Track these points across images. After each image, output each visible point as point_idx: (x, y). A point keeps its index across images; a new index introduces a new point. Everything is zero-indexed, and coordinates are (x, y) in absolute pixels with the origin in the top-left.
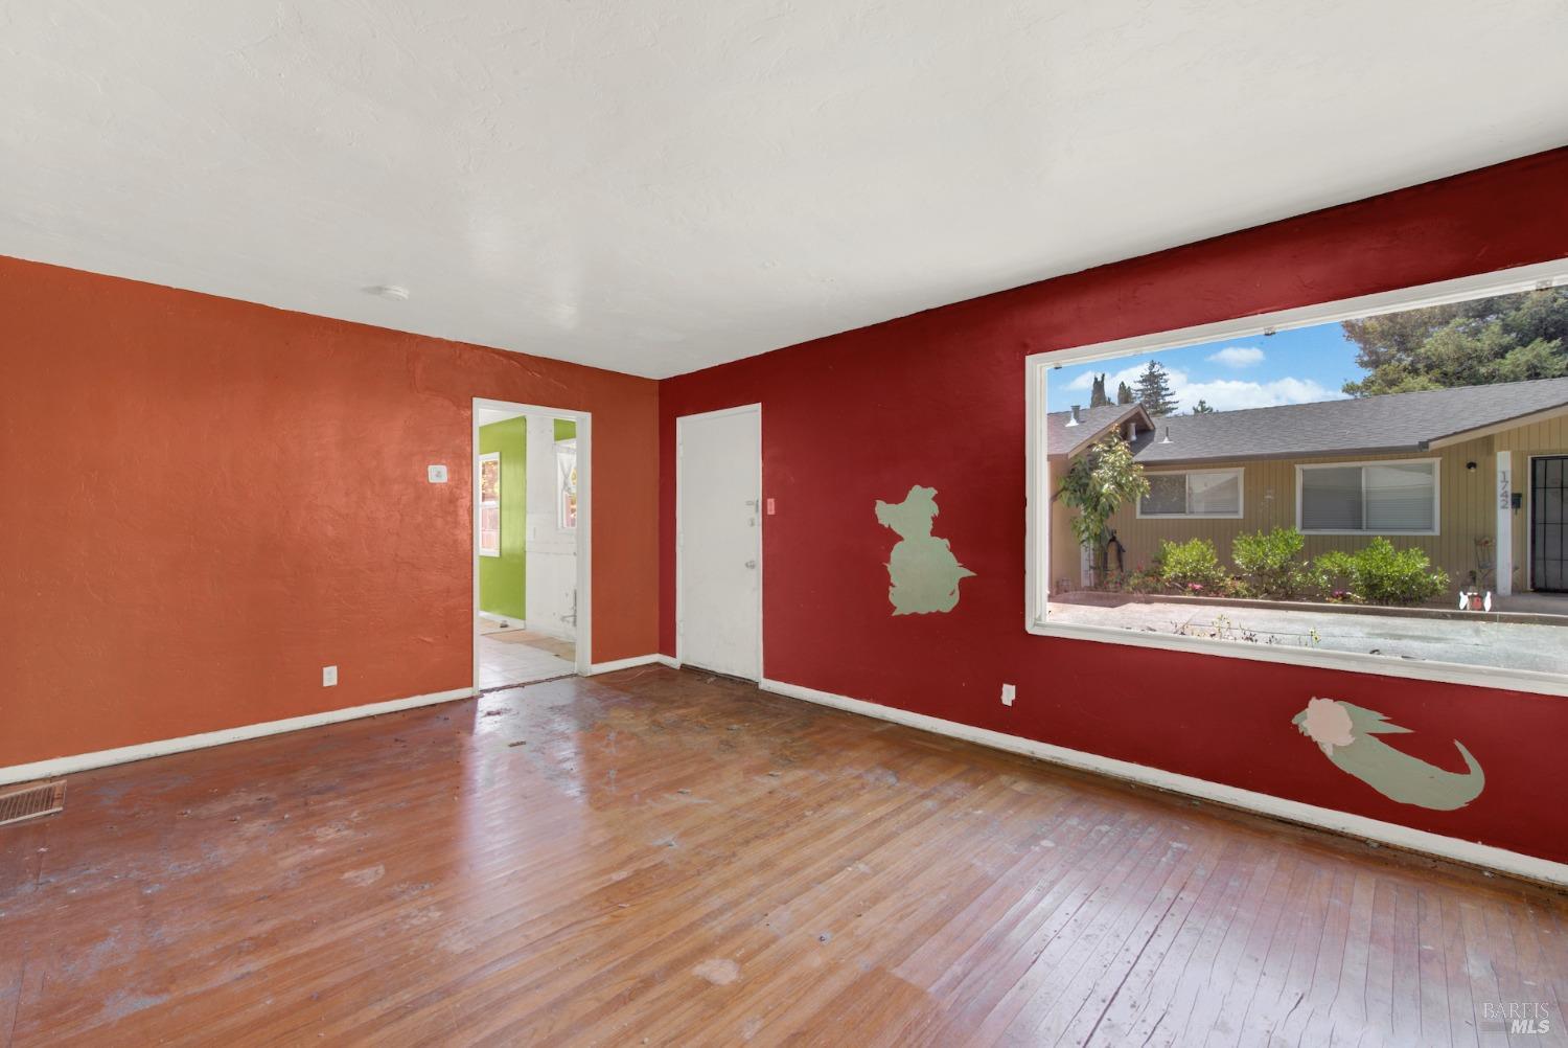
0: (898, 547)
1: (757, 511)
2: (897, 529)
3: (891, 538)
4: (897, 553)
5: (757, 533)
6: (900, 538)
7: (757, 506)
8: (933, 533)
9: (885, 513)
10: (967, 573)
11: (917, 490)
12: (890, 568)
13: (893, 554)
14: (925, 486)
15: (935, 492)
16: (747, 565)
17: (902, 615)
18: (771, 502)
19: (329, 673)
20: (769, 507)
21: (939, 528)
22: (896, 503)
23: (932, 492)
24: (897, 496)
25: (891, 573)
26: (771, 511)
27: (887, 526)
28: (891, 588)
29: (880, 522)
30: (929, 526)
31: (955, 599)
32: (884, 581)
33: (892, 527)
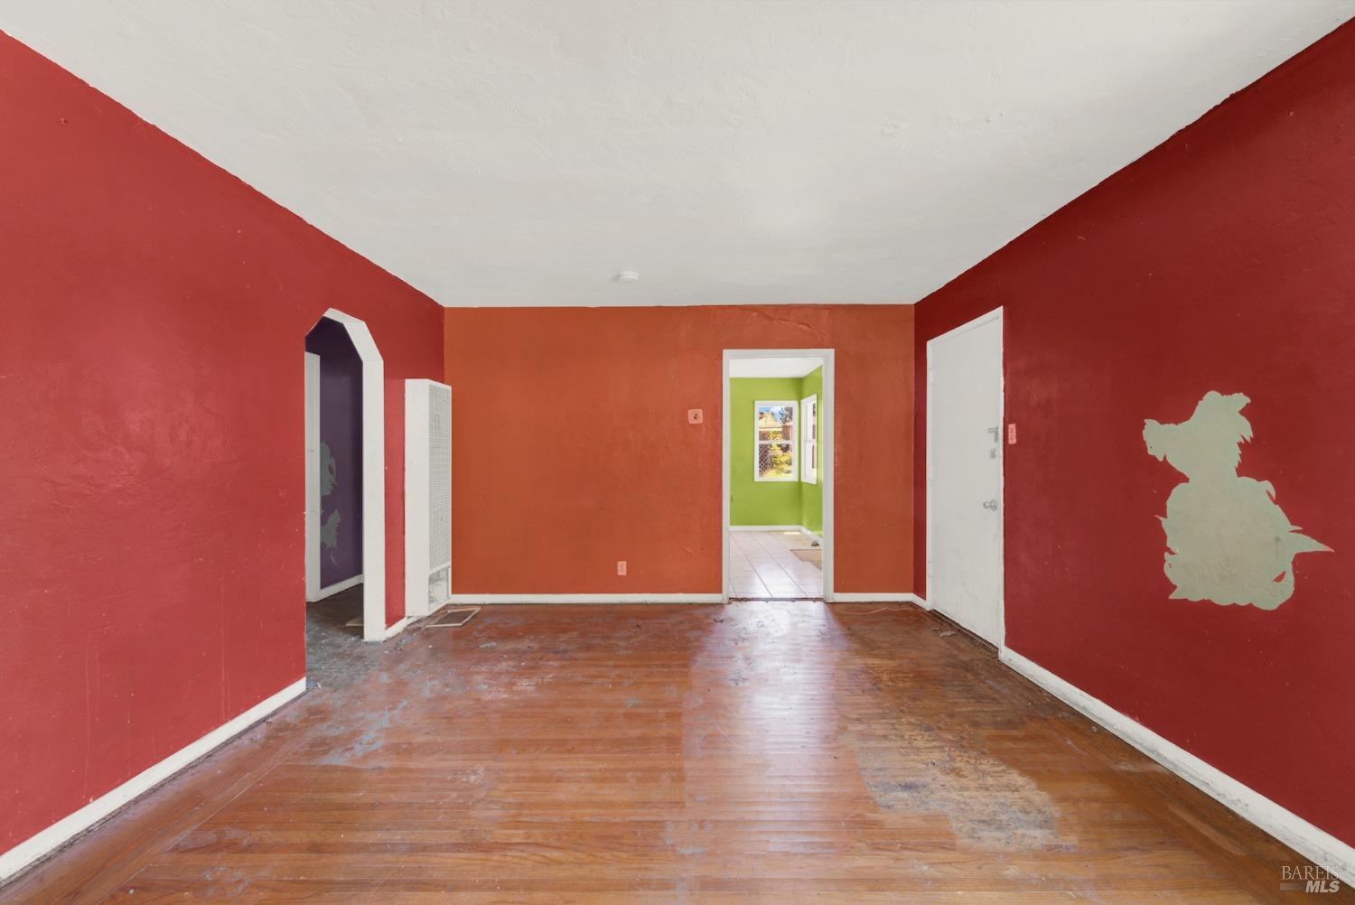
0: (1178, 492)
1: (996, 439)
2: (1177, 463)
3: (1170, 477)
4: (1178, 500)
5: (998, 465)
6: (1185, 479)
7: (997, 434)
8: (1242, 470)
9: (1160, 439)
10: (1311, 545)
11: (1212, 397)
12: (1166, 523)
13: (1171, 503)
14: (1226, 391)
15: (1247, 400)
16: (984, 505)
17: (1185, 601)
18: (1012, 427)
19: (622, 566)
20: (1010, 434)
21: (1253, 461)
22: (1177, 423)
23: (1241, 400)
24: (1179, 412)
25: (1168, 532)
26: (1013, 440)
27: (1161, 459)
28: (1167, 555)
29: (1151, 452)
30: (1235, 457)
31: (1287, 589)
32: (1156, 545)
33: (1170, 461)
